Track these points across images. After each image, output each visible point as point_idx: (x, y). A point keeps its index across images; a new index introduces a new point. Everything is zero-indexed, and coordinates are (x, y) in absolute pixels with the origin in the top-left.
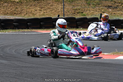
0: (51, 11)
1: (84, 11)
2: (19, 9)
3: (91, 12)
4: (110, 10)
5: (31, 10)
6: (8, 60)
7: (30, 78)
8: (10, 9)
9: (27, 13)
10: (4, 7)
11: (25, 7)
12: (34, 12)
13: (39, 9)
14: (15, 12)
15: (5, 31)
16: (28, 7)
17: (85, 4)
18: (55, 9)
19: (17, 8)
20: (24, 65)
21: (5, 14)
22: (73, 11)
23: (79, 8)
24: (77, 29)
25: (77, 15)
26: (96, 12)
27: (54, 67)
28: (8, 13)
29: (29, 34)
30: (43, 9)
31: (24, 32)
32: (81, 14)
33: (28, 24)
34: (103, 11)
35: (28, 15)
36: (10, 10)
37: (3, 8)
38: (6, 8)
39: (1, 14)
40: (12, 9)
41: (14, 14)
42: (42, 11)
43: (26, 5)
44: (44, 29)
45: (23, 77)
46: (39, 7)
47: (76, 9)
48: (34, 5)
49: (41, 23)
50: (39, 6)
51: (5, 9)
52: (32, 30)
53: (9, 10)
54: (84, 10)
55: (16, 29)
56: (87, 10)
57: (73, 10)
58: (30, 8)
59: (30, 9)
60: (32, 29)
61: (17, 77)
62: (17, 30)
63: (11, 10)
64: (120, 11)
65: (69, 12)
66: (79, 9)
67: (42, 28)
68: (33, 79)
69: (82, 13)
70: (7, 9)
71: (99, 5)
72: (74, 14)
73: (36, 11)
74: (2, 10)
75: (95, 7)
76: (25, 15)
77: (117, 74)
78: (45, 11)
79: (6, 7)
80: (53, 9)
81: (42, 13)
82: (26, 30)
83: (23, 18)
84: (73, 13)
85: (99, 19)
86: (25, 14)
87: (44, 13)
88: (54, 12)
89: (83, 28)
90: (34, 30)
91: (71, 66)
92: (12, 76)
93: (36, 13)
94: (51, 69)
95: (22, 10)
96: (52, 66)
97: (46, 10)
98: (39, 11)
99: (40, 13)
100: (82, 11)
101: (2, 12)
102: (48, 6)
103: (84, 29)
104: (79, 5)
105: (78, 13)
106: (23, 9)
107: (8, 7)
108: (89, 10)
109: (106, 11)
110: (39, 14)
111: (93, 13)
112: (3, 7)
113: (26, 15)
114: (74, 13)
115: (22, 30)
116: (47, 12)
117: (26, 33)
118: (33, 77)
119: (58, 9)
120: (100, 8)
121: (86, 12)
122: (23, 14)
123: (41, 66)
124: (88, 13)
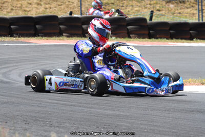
0: (59, 5)
1: (123, 6)
3: (136, 9)
4: (171, 6)
5: (20, 2)
9: (12, 9)
12: (26, 7)
13: (35, 1)
18: (67, 3)
23: (112, 2)
26: (146, 10)
27: (52, 103)
29: (11, 46)
30: (44, 1)
31: (3, 42)
33: (12, 27)
34: (158, 8)
35: (15, 12)
42: (41, 5)
44: (42, 36)
49: (37, 26)
52: (19, 39)
54: (121, 5)
56: (127, 6)
59: (18, 1)
60: (19, 37)
64: (190, 8)
66: (113, 3)
67: (39, 36)
68: (7, 124)
73: (31, 6)
76: (8, 12)
77: (169, 117)
78: (47, 6)
80: (63, 2)
81: (41, 10)
82: (7, 39)
83: (5, 16)
85: (148, 21)
86: (9, 10)
87: (46, 9)
88: (64, 9)
89: (116, 37)
90: (22, 39)
91: (84, 102)
93: (31, 9)
94: (46, 107)
95: (4, 3)
97: (49, 4)
98: (36, 6)
99: (37, 9)
103: (119, 39)
108: (132, 6)
109: (164, 9)
110: (36, 12)
111: (138, 11)
113: (10, 12)
116: (50, 8)
117: (6, 44)
118: (9, 119)
119: (73, 3)
120: (152, 3)
121: (126, 9)
122: (5, 10)
123: (26, 101)
124: (129, 11)
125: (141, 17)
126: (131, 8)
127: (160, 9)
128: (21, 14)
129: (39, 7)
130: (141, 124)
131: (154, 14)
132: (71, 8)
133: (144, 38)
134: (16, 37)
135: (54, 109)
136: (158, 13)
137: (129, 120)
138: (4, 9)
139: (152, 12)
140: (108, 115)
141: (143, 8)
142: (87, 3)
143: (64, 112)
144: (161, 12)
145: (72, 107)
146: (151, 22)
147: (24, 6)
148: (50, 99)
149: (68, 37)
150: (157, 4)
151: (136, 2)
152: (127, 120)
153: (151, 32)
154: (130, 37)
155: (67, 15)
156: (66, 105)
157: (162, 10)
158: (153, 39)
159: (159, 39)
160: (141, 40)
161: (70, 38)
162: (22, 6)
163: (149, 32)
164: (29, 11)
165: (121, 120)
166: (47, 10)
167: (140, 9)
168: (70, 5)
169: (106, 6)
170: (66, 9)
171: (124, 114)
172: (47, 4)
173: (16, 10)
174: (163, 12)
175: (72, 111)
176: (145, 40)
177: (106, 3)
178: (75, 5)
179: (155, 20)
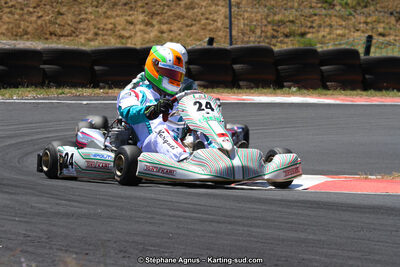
0: (187, 26)
1: (311, 27)
2: (69, 18)
3: (339, 32)
5: (112, 21)
6: (7, 192)
7: (76, 253)
8: (34, 18)
9: (96, 34)
10: (13, 9)
11: (90, 10)
12: (124, 29)
13: (141, 17)
14: (51, 29)
15: (8, 92)
16: (101, 10)
17: (314, 5)
18: (203, 22)
19: (62, 14)
20: (62, 210)
21: (16, 36)
22: (270, 27)
23: (291, 18)
24: (279, 91)
25: (281, 42)
26: (357, 34)
27: (174, 216)
28: (26, 33)
29: (95, 106)
30: (159, 18)
31: (80, 97)
32: (298, 38)
33: (96, 68)
34: (381, 30)
35: (103, 40)
36: (36, 22)
37: (10, 12)
38: (18, 11)
39: (3, 34)
40: (41, 16)
41: (51, 34)
42: (153, 26)
43: (95, 3)
45: (51, 248)
46: (143, 12)
47: (281, 23)
48: (125, 4)
50: (142, 7)
51: (17, 17)
52: (110, 91)
53: (32, 22)
54: (309, 24)
55: (49, 87)
56: (320, 26)
57: (269, 23)
58: (109, 13)
59: (107, 17)
60: (110, 88)
61: (30, 249)
62: (54, 92)
63: (39, 22)
65: (253, 32)
66: (292, 22)
68: (87, 257)
69: (303, 35)
70: (22, 15)
71: (366, 7)
72: (274, 41)
73: (132, 27)
74: (5, 18)
75: (351, 14)
76: (89, 40)
78: (164, 27)
79: (22, 9)
80: (195, 20)
81: (152, 35)
82: (87, 92)
83: (83, 48)
84: (269, 34)
85: (362, 55)
86: (90, 36)
87: (162, 32)
88: (197, 32)
89: (300, 88)
90: (116, 91)
92: (10, 246)
93: (133, 33)
94: (163, 224)
95: (80, 22)
96: (167, 212)
97: (167, 23)
98: (142, 27)
99: (146, 33)
100: (303, 30)
101: (5, 27)
102: (178, 10)
103: (305, 91)
104: (292, 8)
105: (287, 36)
106: (83, 16)
107: (26, 10)
108: (331, 26)
109: (392, 32)
110: (143, 39)
111: (343, 36)
112: (8, 10)
113: (93, 40)
114: (273, 37)
115: (73, 91)
116: (171, 31)
117: (85, 102)
118: (90, 247)
119: (215, 21)
120: (369, 20)
121: (318, 31)
122: (83, 36)
123: (124, 213)
124: (324, 36)
125: (348, 47)
126: (327, 30)
127: (386, 32)
128: (114, 43)
129: (149, 29)
130: (350, 258)
131: (374, 41)
132: (210, 30)
133: (353, 89)
134: (103, 88)
135: (179, 228)
136: (381, 39)
137: (325, 250)
138: (81, 33)
139: (370, 38)
140: (283, 240)
141: (352, 29)
142: (242, 21)
143: (199, 233)
144: (387, 38)
145: (214, 224)
146: (367, 57)
147: (120, 28)
148: (170, 209)
149: (205, 87)
150: (379, 22)
151: (338, 20)
152: (320, 250)
153: (367, 76)
154: (326, 88)
155: (204, 45)
156: (203, 221)
157: (389, 35)
158: (372, 91)
159: (384, 92)
160: (349, 92)
161: (210, 90)
162: (116, 27)
163: (364, 78)
164: (129, 37)
165: (311, 249)
166: (165, 35)
167: (347, 31)
168: (209, 24)
169: (279, 26)
170: (202, 33)
171: (316, 238)
172: (163, 24)
173: (103, 35)
174: (391, 38)
175: (213, 232)
176: (355, 92)
177: (279, 22)
178: (219, 24)
179: (375, 53)
